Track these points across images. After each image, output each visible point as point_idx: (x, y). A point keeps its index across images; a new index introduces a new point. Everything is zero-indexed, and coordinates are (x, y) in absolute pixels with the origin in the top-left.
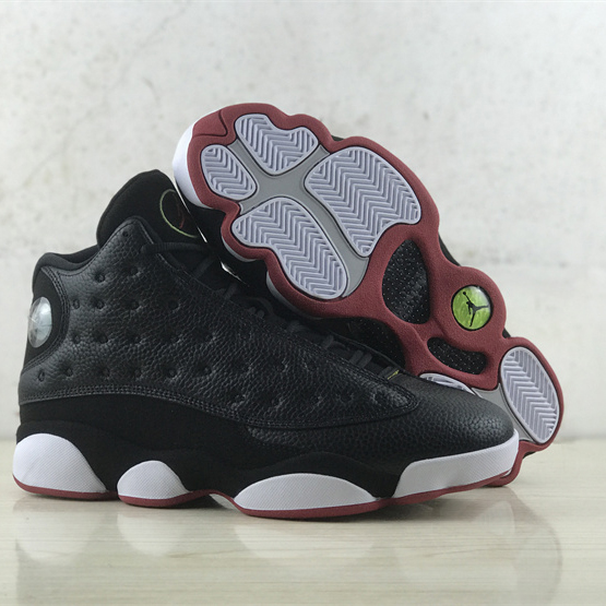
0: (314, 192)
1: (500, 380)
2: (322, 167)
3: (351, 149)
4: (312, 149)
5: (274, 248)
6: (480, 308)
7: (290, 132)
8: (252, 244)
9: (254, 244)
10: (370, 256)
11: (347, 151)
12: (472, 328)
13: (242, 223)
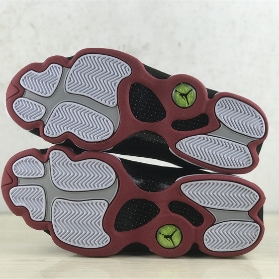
0: (73, 92)
1: (220, 121)
2: (70, 78)
3: (78, 60)
4: (60, 72)
5: (69, 130)
6: (188, 93)
7: (46, 71)
8: (58, 135)
9: (59, 134)
10: (117, 104)
11: (77, 62)
12: (190, 105)
13: (48, 128)
